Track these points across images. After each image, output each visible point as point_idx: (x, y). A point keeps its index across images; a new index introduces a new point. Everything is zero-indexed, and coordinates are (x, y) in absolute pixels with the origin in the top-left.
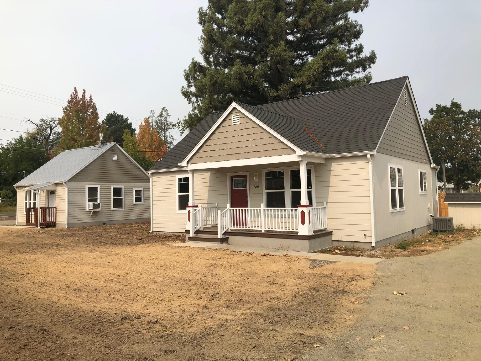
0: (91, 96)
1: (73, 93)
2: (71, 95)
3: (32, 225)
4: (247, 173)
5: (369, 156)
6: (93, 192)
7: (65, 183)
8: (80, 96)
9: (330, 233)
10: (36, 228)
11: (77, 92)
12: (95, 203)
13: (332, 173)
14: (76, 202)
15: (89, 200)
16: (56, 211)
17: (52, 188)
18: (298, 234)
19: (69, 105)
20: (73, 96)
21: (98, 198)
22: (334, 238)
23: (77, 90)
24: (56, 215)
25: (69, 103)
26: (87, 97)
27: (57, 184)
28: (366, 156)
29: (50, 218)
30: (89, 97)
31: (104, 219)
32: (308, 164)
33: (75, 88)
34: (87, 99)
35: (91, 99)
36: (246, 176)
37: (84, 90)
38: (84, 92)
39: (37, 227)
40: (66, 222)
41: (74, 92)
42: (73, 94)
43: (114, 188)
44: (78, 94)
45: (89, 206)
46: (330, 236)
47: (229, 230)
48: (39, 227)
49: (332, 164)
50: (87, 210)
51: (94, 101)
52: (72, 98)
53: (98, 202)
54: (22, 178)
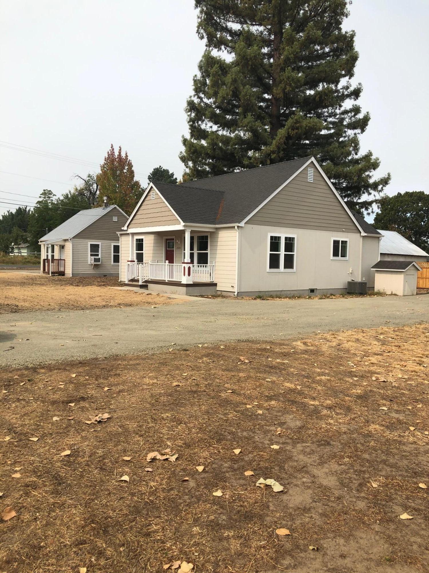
2: (108, 153)
3: (46, 273)
4: (174, 237)
5: (236, 227)
6: (95, 248)
7: (70, 239)
8: (116, 153)
9: (215, 285)
10: (48, 276)
11: (113, 149)
12: (96, 257)
13: (219, 239)
14: (80, 256)
15: (91, 255)
16: (65, 262)
17: (62, 244)
18: (182, 283)
19: (106, 162)
20: (110, 153)
21: (100, 253)
22: (218, 288)
23: (114, 147)
24: (65, 266)
25: (105, 161)
26: (123, 155)
27: (66, 240)
28: (234, 227)
29: (62, 268)
30: (125, 154)
31: (105, 272)
32: (192, 232)
33: (112, 145)
34: (123, 157)
35: (127, 156)
36: (173, 239)
37: (120, 147)
38: (120, 150)
39: (49, 274)
40: (71, 272)
41: (111, 149)
42: (110, 152)
43: (114, 246)
44: (115, 151)
45: (90, 260)
46: (215, 287)
47: (150, 280)
48: (50, 275)
49: (220, 232)
50: (89, 263)
51: (129, 158)
52: (108, 156)
53: (100, 257)
54: (46, 234)
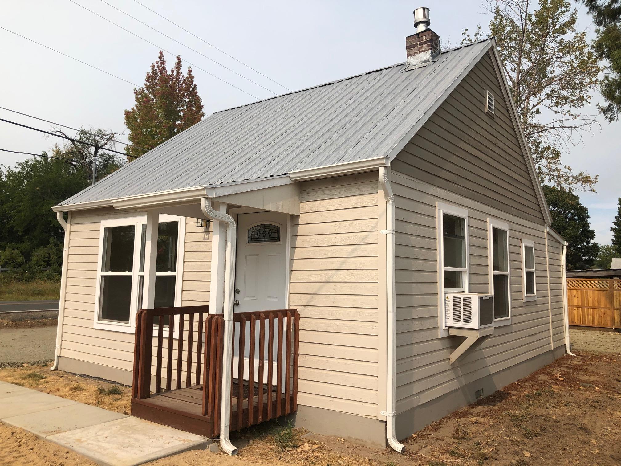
0: (190, 71)
1: (157, 63)
2: (153, 67)
8: (170, 69)
11: (164, 61)
16: (297, 330)
19: (148, 84)
20: (156, 68)
23: (165, 58)
25: (148, 81)
26: (184, 72)
30: (187, 72)
33: (161, 53)
34: (183, 77)
35: (191, 76)
37: (178, 58)
38: (179, 63)
41: (159, 60)
42: (156, 65)
44: (167, 65)
51: (195, 82)
52: (153, 73)
